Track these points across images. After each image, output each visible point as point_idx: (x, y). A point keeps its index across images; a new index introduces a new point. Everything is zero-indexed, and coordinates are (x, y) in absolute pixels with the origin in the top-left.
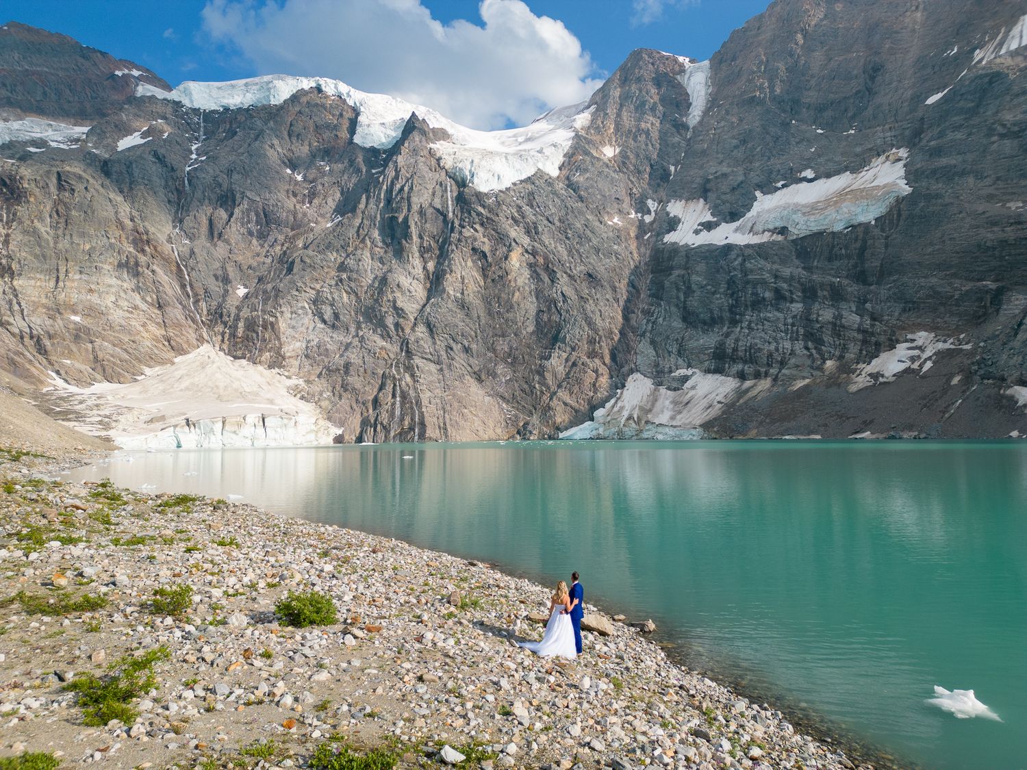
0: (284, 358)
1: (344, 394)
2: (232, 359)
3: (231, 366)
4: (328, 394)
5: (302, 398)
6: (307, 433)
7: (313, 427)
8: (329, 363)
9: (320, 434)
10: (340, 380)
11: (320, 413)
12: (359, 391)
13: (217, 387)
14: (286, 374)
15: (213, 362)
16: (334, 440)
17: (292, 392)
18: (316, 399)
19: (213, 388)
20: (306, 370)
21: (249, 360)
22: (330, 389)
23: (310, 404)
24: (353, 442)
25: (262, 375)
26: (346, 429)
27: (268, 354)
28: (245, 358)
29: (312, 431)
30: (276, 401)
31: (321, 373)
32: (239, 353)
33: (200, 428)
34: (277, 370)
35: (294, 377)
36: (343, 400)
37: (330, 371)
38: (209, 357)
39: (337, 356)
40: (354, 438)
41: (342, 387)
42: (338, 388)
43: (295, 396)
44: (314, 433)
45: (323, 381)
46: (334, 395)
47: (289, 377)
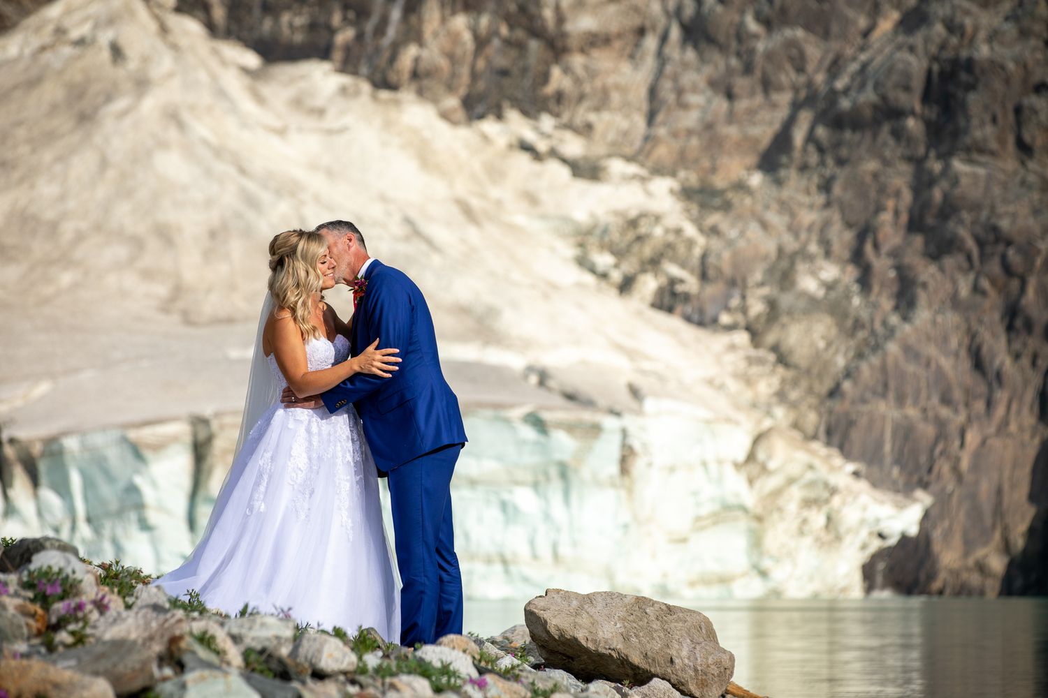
0: (557, 47)
1: (927, 272)
2: (251, 60)
3: (248, 105)
4: (830, 272)
5: (668, 300)
6: (700, 524)
7: (737, 487)
8: (835, 68)
9: (778, 535)
10: (900, 179)
11: (781, 396)
12: (1028, 251)
13: (166, 235)
14: (573, 146)
15: (142, 84)
16: (867, 571)
17: (604, 260)
18: (757, 307)
19: (137, 243)
20: (690, 119)
21: (348, 66)
22: (842, 238)
23: (719, 341)
24: (993, 586)
25: (425, 157)
26: (942, 501)
27: (460, 22)
28: (324, 53)
29: (727, 511)
30: (510, 321)
31: (782, 141)
32: (292, 23)
33: (63, 490)
34: (517, 125)
35: (617, 167)
36: (923, 315)
37: (838, 122)
38: (117, 52)
39: (886, 25)
40: (997, 564)
41: (915, 225)
42: (890, 230)
43: (626, 286)
44: (743, 523)
45: (797, 187)
46: (865, 281)
47: (587, 170)
